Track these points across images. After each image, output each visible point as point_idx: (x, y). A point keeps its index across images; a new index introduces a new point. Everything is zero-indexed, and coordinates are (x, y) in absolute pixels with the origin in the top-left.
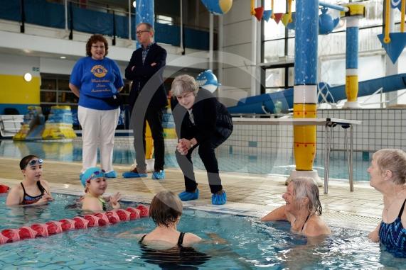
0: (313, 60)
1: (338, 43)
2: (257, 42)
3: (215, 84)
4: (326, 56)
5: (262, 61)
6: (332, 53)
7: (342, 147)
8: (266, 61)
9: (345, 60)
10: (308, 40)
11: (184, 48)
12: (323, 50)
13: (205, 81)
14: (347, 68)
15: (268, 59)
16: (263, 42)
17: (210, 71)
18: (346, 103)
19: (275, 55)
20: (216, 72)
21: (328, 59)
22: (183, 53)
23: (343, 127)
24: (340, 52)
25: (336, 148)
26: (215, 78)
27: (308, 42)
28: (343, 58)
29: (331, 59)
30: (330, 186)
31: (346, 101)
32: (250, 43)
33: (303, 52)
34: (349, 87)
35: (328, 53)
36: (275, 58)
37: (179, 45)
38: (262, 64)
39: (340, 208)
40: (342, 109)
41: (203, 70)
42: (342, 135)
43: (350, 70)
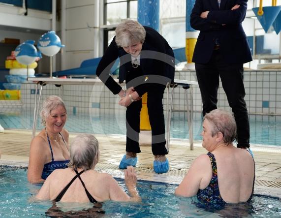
0: (155, 22)
1: (178, 7)
2: (100, 4)
3: (58, 45)
4: (166, 19)
5: (105, 23)
6: (172, 16)
7: (182, 108)
8: (108, 23)
9: (185, 23)
10: (150, 2)
11: (27, 7)
12: (164, 13)
13: (48, 43)
14: (186, 31)
15: (111, 21)
16: (105, 4)
17: (53, 32)
18: (186, 65)
19: (118, 17)
20: (59, 33)
21: (168, 23)
22: (26, 14)
23: (184, 88)
24: (180, 16)
25: (176, 109)
26: (58, 40)
27: (151, 4)
28: (183, 21)
29: (172, 22)
30: (171, 146)
31: (186, 63)
32: (93, 5)
33: (146, 14)
34: (188, 49)
35: (168, 16)
36: (118, 21)
37: (21, 6)
38: (105, 27)
39: (180, 166)
40: (182, 71)
41: (46, 32)
42: (182, 96)
43: (189, 33)
